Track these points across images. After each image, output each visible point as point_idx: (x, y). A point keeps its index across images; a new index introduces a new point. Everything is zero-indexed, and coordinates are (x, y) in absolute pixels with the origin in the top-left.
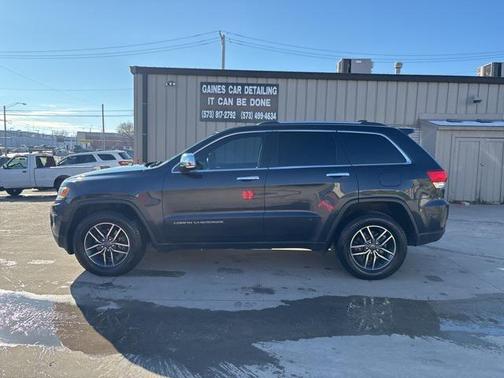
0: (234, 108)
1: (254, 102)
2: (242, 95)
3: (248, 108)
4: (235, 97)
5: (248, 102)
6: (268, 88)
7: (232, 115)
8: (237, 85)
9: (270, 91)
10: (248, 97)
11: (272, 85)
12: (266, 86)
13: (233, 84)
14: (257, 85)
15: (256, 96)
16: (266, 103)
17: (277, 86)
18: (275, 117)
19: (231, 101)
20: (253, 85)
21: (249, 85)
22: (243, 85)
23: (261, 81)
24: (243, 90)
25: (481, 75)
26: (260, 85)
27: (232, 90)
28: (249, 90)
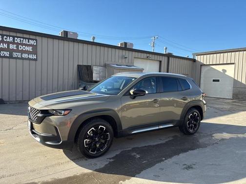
0: (7, 50)
1: (21, 48)
2: (13, 43)
3: (17, 51)
4: (8, 43)
5: (17, 47)
6: (30, 41)
7: (7, 54)
8: (10, 36)
9: (31, 42)
10: (18, 44)
11: (32, 39)
12: (29, 39)
13: (7, 36)
14: (23, 38)
15: (23, 44)
16: (30, 49)
17: (36, 40)
18: (35, 58)
19: (5, 46)
20: (20, 38)
21: (18, 37)
22: (14, 37)
23: (25, 36)
24: (14, 40)
25: (120, 46)
26: (26, 38)
27: (5, 39)
28: (18, 40)
